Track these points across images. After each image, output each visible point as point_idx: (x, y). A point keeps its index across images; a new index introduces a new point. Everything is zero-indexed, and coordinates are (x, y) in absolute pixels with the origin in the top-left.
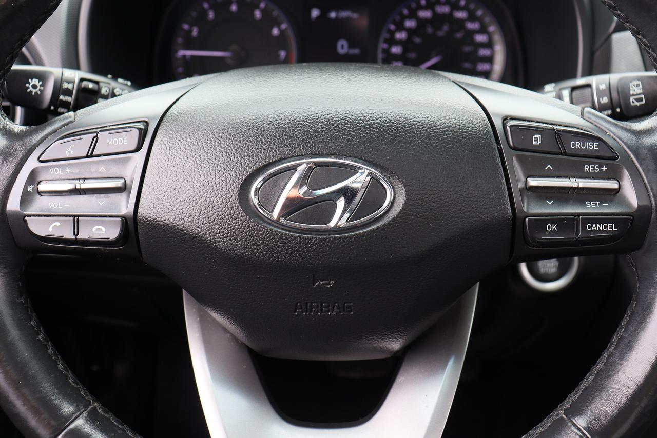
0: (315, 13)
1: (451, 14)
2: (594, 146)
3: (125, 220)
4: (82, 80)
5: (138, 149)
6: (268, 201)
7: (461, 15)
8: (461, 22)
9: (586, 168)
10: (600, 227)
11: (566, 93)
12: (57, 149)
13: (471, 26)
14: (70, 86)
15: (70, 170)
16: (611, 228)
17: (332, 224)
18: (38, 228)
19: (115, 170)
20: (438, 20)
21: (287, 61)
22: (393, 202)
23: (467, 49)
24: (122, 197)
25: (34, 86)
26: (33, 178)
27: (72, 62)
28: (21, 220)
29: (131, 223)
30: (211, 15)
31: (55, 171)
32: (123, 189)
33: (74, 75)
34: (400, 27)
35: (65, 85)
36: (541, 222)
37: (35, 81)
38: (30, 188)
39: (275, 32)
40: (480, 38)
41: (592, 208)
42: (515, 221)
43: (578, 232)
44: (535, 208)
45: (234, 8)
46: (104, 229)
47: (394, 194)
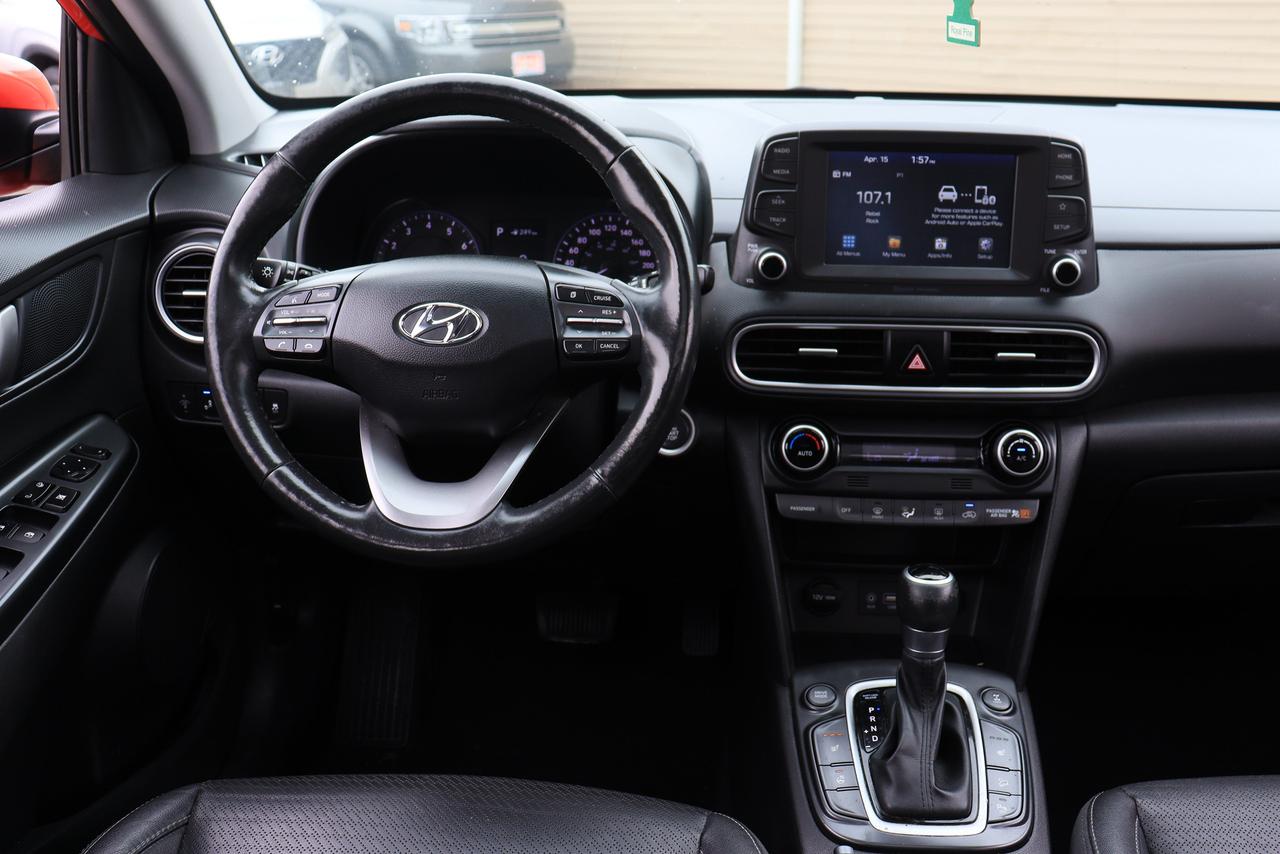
0: (500, 231)
1: (618, 232)
2: (609, 299)
3: (325, 340)
4: (300, 269)
5: (335, 299)
6: (409, 327)
7: (627, 233)
8: (628, 238)
9: (604, 312)
10: (608, 346)
11: (644, 281)
12: (284, 300)
13: (635, 242)
14: (292, 273)
15: (293, 311)
16: (616, 346)
17: (445, 341)
18: (271, 345)
19: (321, 312)
20: (607, 237)
22: (481, 329)
23: (633, 263)
24: (324, 328)
25: (268, 272)
26: (271, 316)
27: (292, 259)
28: (262, 340)
29: (328, 343)
30: (409, 232)
31: (285, 312)
32: (325, 323)
33: (294, 266)
34: (573, 243)
35: (289, 272)
36: (572, 342)
37: (268, 268)
38: (268, 322)
39: (464, 247)
40: (644, 253)
41: (605, 335)
42: (557, 342)
43: (595, 349)
44: (570, 334)
45: (429, 226)
46: (312, 346)
47: (482, 323)
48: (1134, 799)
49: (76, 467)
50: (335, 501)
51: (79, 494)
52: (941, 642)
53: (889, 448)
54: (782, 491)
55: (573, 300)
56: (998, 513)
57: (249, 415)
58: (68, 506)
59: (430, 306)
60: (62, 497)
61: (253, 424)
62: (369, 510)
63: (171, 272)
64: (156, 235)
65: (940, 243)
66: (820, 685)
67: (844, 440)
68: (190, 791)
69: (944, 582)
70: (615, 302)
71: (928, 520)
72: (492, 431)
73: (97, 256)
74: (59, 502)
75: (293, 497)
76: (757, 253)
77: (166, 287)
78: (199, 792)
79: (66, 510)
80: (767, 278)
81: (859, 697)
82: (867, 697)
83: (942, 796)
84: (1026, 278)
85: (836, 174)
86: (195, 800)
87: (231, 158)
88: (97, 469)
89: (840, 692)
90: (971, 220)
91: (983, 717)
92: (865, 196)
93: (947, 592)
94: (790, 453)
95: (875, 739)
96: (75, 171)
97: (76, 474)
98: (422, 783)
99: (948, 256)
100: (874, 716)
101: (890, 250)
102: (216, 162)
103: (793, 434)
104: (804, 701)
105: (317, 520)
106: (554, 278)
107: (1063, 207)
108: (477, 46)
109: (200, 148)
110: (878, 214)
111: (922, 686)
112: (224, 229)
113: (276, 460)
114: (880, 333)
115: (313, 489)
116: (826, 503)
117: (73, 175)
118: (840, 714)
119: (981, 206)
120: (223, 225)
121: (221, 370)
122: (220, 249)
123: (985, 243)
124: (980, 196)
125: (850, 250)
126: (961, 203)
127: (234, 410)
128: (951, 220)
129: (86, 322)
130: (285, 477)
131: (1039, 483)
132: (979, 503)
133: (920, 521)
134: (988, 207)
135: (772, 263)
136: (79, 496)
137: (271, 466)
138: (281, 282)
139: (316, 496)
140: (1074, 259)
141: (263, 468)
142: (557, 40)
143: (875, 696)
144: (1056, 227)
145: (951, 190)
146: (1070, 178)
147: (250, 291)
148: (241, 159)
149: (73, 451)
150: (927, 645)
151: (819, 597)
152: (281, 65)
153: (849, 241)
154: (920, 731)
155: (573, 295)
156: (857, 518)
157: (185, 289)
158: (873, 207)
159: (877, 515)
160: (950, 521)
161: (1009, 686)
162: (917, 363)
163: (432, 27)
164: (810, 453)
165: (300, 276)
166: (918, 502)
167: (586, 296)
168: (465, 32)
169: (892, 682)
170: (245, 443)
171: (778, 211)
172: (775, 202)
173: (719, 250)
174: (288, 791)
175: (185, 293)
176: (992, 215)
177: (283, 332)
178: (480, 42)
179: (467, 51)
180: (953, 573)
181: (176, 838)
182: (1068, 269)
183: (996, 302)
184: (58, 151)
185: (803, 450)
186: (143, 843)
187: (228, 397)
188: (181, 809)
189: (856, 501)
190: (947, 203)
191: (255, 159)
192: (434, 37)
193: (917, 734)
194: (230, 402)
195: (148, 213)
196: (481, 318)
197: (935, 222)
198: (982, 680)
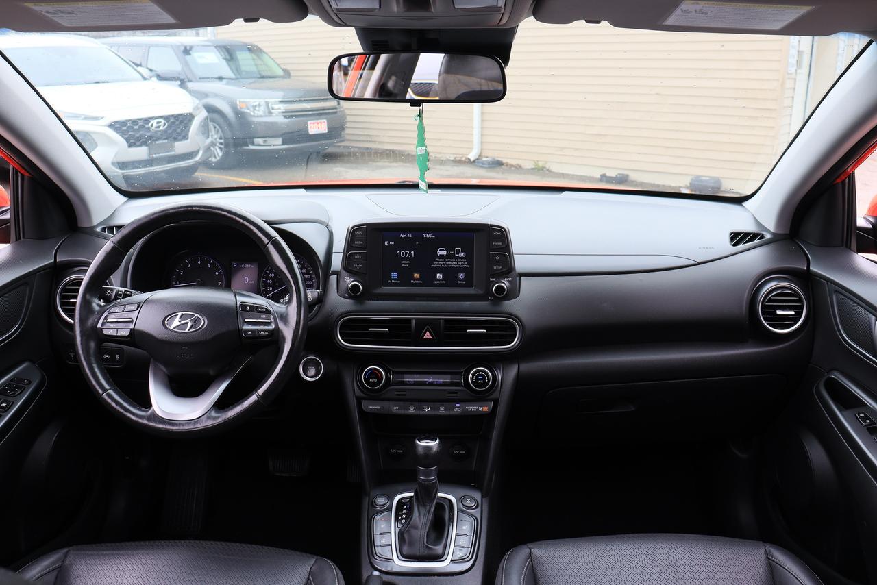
0: (235, 265)
2: (265, 310)
3: (131, 329)
4: (127, 292)
5: (137, 310)
6: (170, 324)
9: (262, 316)
10: (263, 333)
12: (113, 310)
14: (121, 292)
15: (117, 315)
16: (267, 333)
17: (187, 331)
18: (106, 332)
19: (130, 316)
21: (221, 286)
22: (203, 325)
24: (131, 324)
25: (109, 292)
26: (106, 318)
27: (124, 285)
28: (101, 329)
29: (133, 330)
30: (189, 266)
31: (113, 316)
32: (132, 321)
33: (123, 289)
36: (246, 331)
38: (105, 321)
39: (217, 273)
41: (262, 327)
42: (239, 331)
43: (257, 334)
44: (246, 327)
45: (199, 262)
46: (125, 333)
47: (204, 322)
48: (530, 549)
49: (13, 389)
50: (134, 407)
51: (13, 403)
52: (434, 472)
53: (418, 376)
54: (364, 399)
55: (248, 311)
56: (472, 408)
57: (95, 366)
58: (7, 409)
59: (180, 314)
60: (4, 405)
61: (97, 370)
62: (150, 412)
63: (64, 290)
64: (57, 271)
65: (439, 276)
66: (381, 495)
67: (395, 373)
68: (65, 551)
69: (434, 444)
70: (268, 312)
71: (436, 413)
72: (212, 372)
73: (26, 283)
74: (3, 407)
75: (114, 404)
76: (350, 282)
77: (62, 297)
78: (69, 551)
79: (4, 412)
80: (353, 293)
81: (400, 501)
82: (403, 501)
83: (430, 548)
84: (482, 292)
85: (386, 243)
86: (66, 555)
87: (98, 229)
88: (23, 390)
89: (391, 499)
90: (454, 264)
91: (460, 510)
92: (401, 254)
93: (435, 449)
94: (367, 381)
95: (404, 521)
96: (18, 238)
97: (12, 392)
98: (179, 544)
99: (444, 282)
100: (404, 510)
101: (415, 280)
102: (90, 231)
103: (369, 370)
104: (373, 504)
105: (125, 416)
106: (240, 299)
107: (497, 258)
108: (285, 117)
109: (83, 224)
110: (408, 262)
111: (425, 495)
112: (89, 267)
113: (107, 387)
114: (410, 320)
115: (124, 401)
116: (386, 404)
117: (16, 240)
118: (389, 509)
119: (458, 258)
120: (88, 264)
121: (81, 344)
122: (86, 279)
123: (461, 275)
124: (458, 253)
125: (395, 280)
126: (448, 256)
127: (87, 363)
128: (444, 264)
129: (20, 316)
130: (112, 397)
131: (491, 394)
132: (463, 404)
133: (433, 413)
134: (462, 258)
135: (355, 288)
136: (13, 404)
137: (104, 390)
138: (116, 298)
139: (126, 405)
140: (505, 284)
141: (100, 391)
142: (336, 112)
143: (407, 501)
144: (495, 268)
145: (443, 250)
146: (500, 244)
147: (97, 303)
148: (103, 230)
149: (11, 381)
150: (427, 474)
151: (394, 451)
152: (165, 131)
153: (394, 275)
154: (422, 517)
155: (248, 308)
156: (402, 412)
157: (71, 299)
158: (405, 259)
159: (412, 410)
160: (448, 413)
161: (477, 496)
162: (428, 335)
163: (259, 105)
164: (376, 380)
165: (126, 296)
166: (432, 403)
167: (254, 309)
168: (280, 109)
169: (412, 494)
170: (92, 379)
171: (358, 262)
172: (356, 257)
173: (334, 278)
174: (113, 550)
175: (71, 300)
176: (464, 262)
177: (112, 325)
178: (288, 114)
179: (281, 119)
180: (440, 439)
181: (54, 574)
182: (500, 289)
183: (466, 304)
184: (9, 227)
185: (372, 379)
186: (37, 576)
187: (84, 357)
188: (58, 560)
189: (401, 403)
190: (442, 256)
191: (111, 229)
192: (261, 111)
193: (421, 519)
194: (85, 360)
195: (53, 260)
196: (204, 320)
197: (436, 266)
198: (463, 492)
